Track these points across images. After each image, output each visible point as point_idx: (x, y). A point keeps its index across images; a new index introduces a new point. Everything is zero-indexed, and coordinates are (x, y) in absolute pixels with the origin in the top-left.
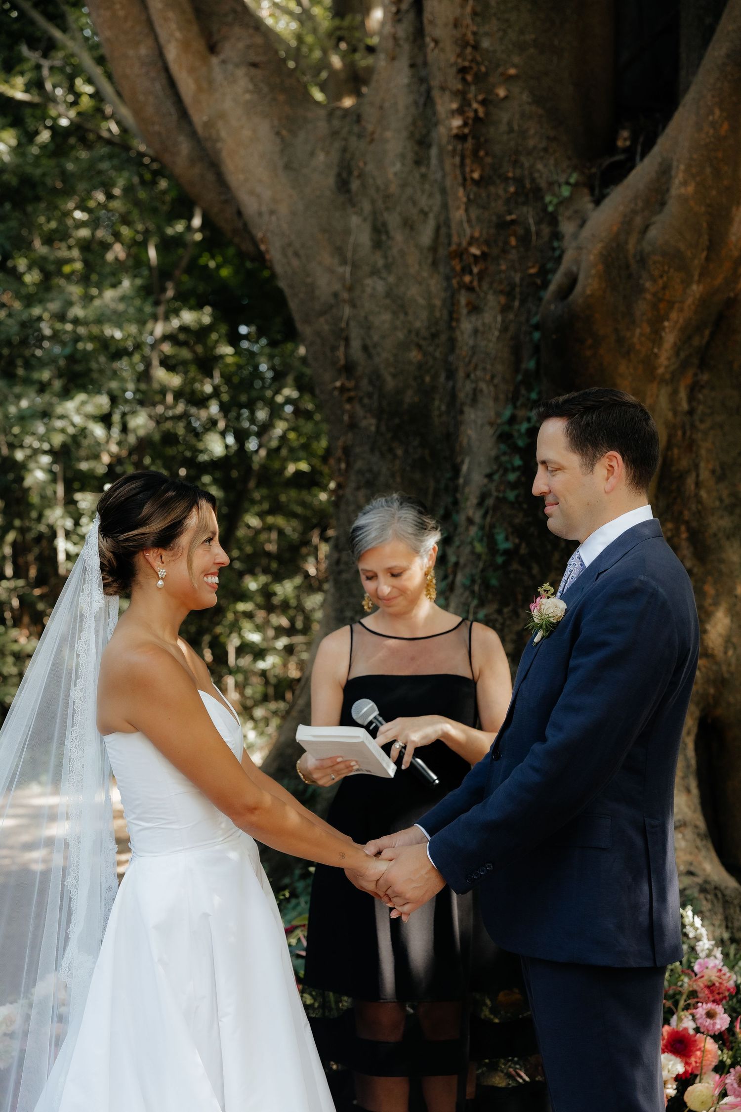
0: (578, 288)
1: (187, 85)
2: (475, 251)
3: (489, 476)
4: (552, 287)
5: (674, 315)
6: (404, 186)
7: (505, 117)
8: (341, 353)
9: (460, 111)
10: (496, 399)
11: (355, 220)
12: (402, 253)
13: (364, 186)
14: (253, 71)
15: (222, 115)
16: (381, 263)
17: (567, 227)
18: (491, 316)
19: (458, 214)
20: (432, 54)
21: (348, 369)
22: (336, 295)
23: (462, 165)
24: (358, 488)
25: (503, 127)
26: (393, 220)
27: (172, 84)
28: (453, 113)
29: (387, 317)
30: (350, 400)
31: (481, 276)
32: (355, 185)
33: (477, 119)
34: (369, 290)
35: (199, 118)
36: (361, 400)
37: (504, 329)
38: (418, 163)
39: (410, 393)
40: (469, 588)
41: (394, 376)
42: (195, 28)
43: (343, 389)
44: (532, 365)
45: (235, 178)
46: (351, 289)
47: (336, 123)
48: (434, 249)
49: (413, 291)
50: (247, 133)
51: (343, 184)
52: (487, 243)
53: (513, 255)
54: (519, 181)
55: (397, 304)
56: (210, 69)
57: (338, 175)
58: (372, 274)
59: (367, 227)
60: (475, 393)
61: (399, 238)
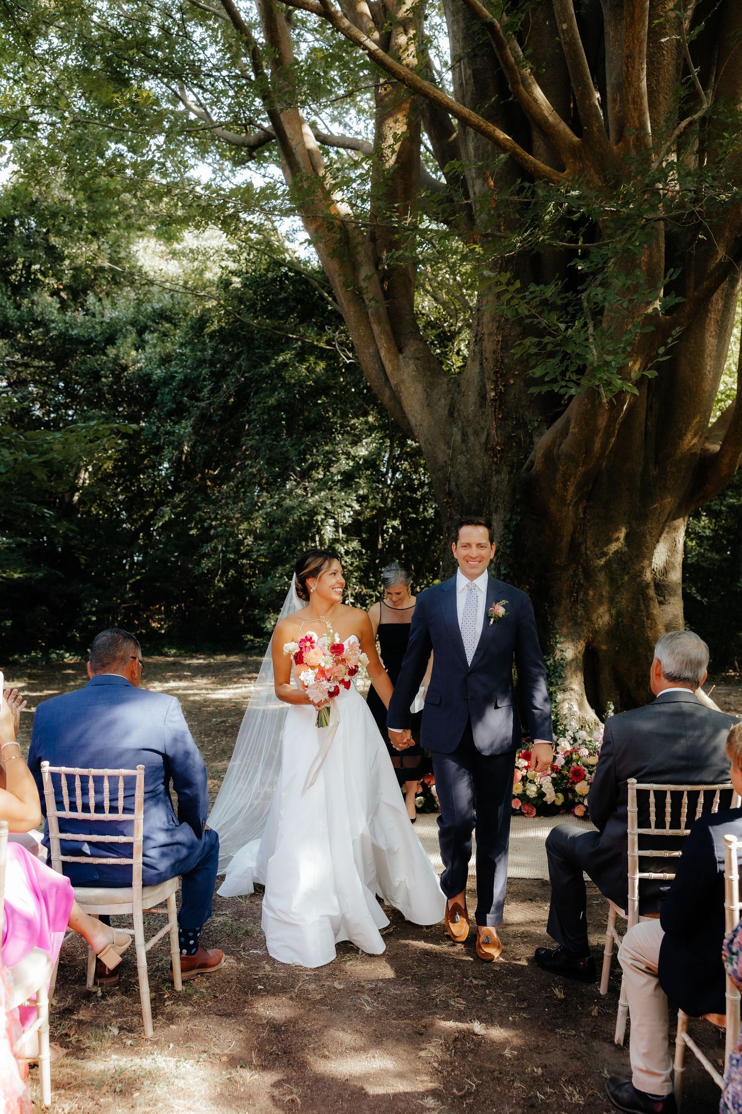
0: (534, 468)
1: (388, 367)
2: (498, 448)
4: (525, 466)
5: (572, 480)
6: (475, 416)
7: (513, 392)
8: (447, 487)
9: (494, 390)
11: (455, 430)
12: (473, 445)
13: (459, 415)
14: (417, 361)
15: (402, 381)
16: (465, 449)
17: (536, 439)
18: (504, 476)
19: (493, 432)
20: (485, 364)
21: (450, 494)
22: (445, 462)
23: (495, 412)
25: (512, 396)
26: (470, 431)
27: (382, 366)
28: (492, 389)
29: (466, 472)
30: (450, 507)
31: (501, 458)
32: (456, 415)
33: (501, 392)
34: (459, 461)
35: (393, 382)
36: (454, 506)
37: (509, 481)
38: (481, 406)
41: (468, 498)
42: (393, 342)
43: (447, 502)
44: (518, 497)
45: (407, 409)
46: (451, 460)
47: (450, 385)
48: (486, 443)
49: (477, 462)
50: (412, 389)
51: (451, 413)
52: (504, 445)
53: (514, 450)
54: (517, 419)
55: (470, 467)
56: (398, 360)
57: (449, 410)
58: (461, 454)
59: (460, 433)
60: (497, 507)
61: (472, 439)
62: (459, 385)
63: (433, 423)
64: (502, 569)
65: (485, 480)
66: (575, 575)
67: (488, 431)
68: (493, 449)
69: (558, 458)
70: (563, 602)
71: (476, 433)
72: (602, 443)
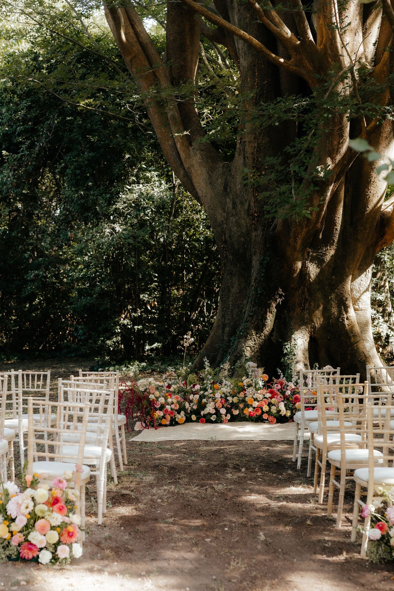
0: (277, 229)
1: (183, 155)
2: (256, 215)
3: (257, 274)
4: (272, 227)
5: (300, 236)
6: (241, 192)
8: (223, 238)
10: (260, 254)
11: (228, 200)
12: (240, 211)
13: (230, 190)
14: (202, 152)
15: (192, 166)
16: (234, 213)
18: (260, 232)
19: (252, 204)
20: (247, 161)
21: (225, 242)
22: (222, 221)
24: (227, 275)
26: (238, 201)
27: (178, 154)
29: (236, 228)
30: (225, 251)
31: (257, 221)
32: (228, 190)
34: (231, 220)
35: (186, 166)
36: (228, 251)
37: (263, 236)
38: (244, 186)
39: (241, 249)
40: (251, 303)
41: (237, 244)
43: (223, 247)
44: (268, 245)
45: (196, 185)
46: (226, 220)
47: (225, 169)
48: (248, 211)
49: (242, 221)
50: (199, 172)
51: (225, 189)
52: (259, 212)
55: (238, 225)
56: (189, 151)
57: (224, 186)
58: (232, 216)
59: (231, 202)
60: (255, 252)
61: (239, 206)
62: (230, 170)
63: (213, 195)
64: (259, 290)
65: (248, 233)
66: (303, 293)
67: (249, 202)
68: (252, 215)
69: (291, 223)
70: (296, 310)
71: (242, 203)
72: (317, 215)
